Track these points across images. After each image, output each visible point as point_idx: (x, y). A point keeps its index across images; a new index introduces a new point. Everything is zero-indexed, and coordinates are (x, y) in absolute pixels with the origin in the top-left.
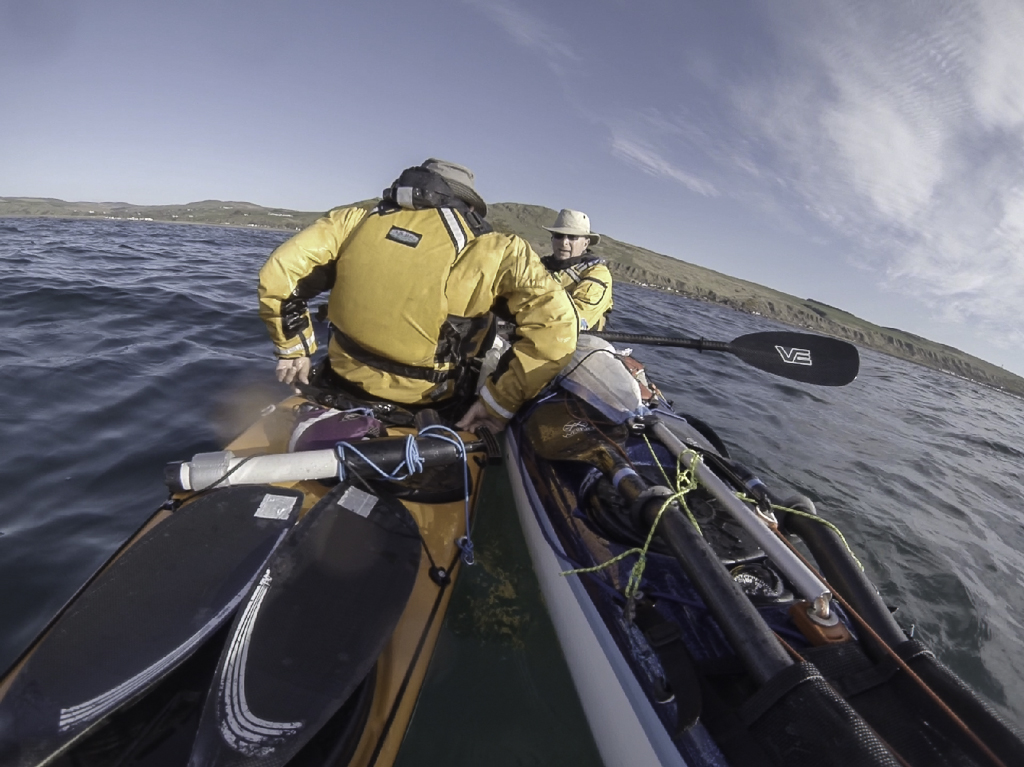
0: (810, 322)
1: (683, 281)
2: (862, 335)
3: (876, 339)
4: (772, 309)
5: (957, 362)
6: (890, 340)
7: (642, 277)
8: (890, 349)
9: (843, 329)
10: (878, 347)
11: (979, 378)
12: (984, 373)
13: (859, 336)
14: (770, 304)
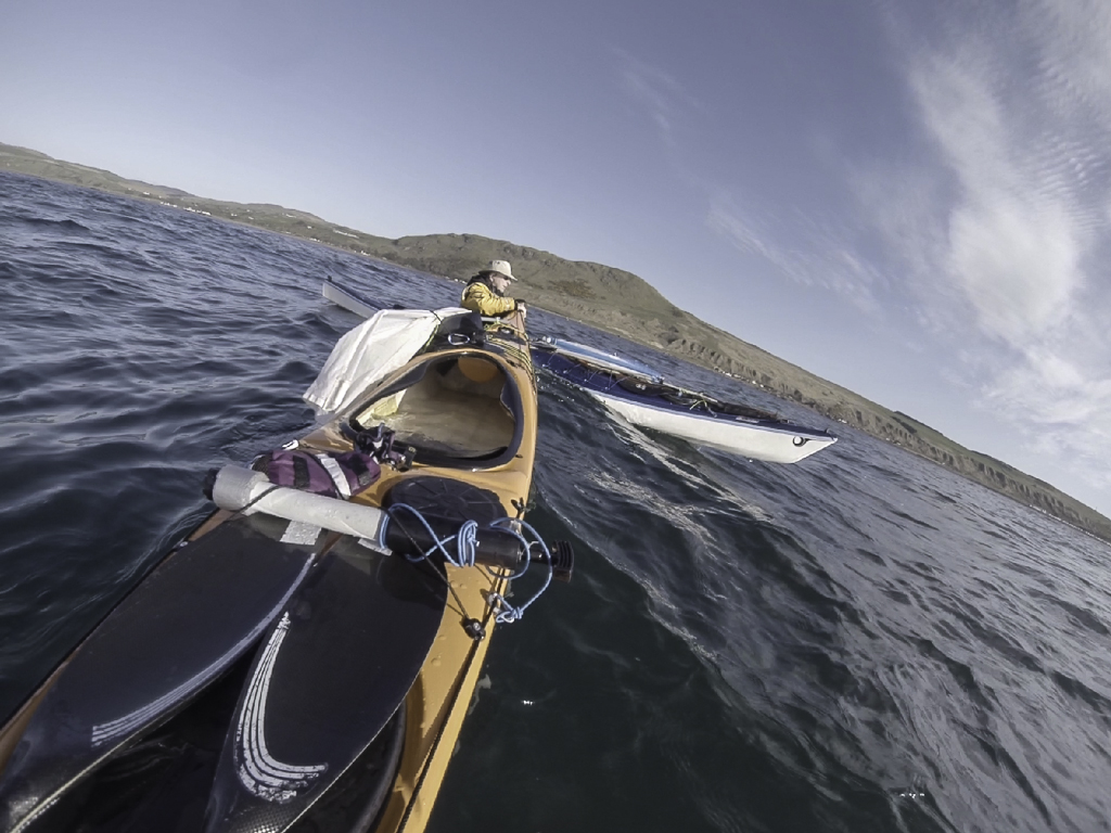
0: (898, 438)
1: (769, 375)
2: (951, 459)
3: (967, 465)
4: (860, 418)
5: (1049, 499)
6: (981, 467)
7: (726, 365)
8: (980, 476)
9: (933, 449)
10: (969, 473)
11: (1072, 520)
12: (1077, 515)
13: (948, 459)
14: (859, 413)
